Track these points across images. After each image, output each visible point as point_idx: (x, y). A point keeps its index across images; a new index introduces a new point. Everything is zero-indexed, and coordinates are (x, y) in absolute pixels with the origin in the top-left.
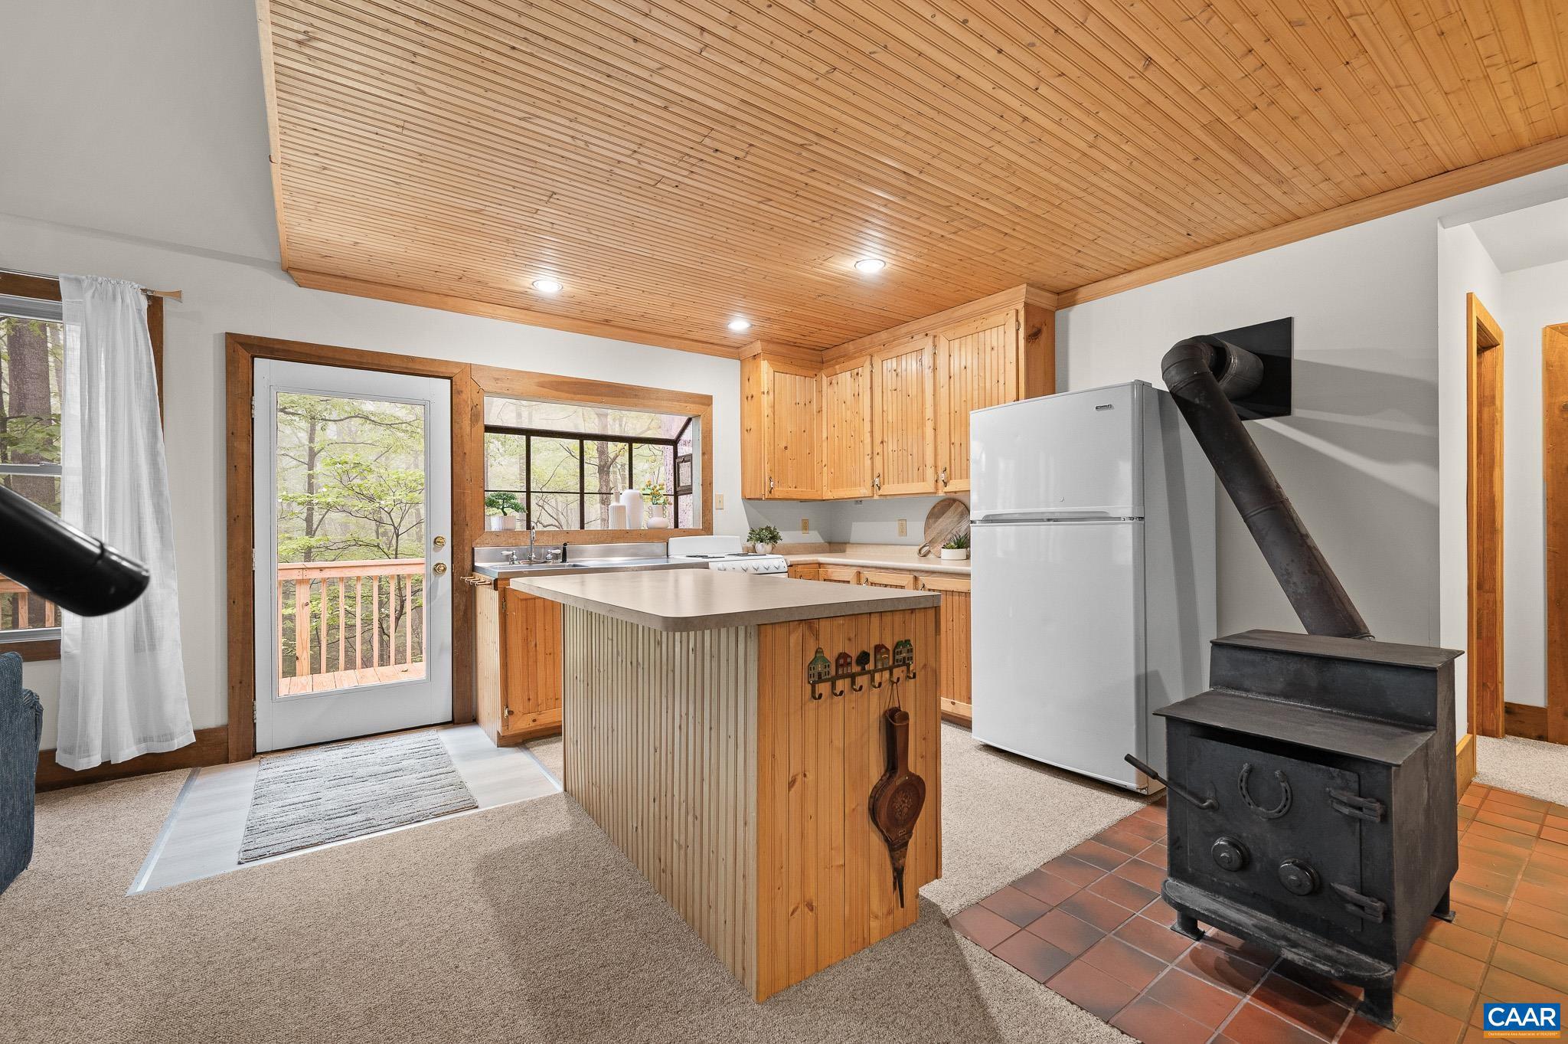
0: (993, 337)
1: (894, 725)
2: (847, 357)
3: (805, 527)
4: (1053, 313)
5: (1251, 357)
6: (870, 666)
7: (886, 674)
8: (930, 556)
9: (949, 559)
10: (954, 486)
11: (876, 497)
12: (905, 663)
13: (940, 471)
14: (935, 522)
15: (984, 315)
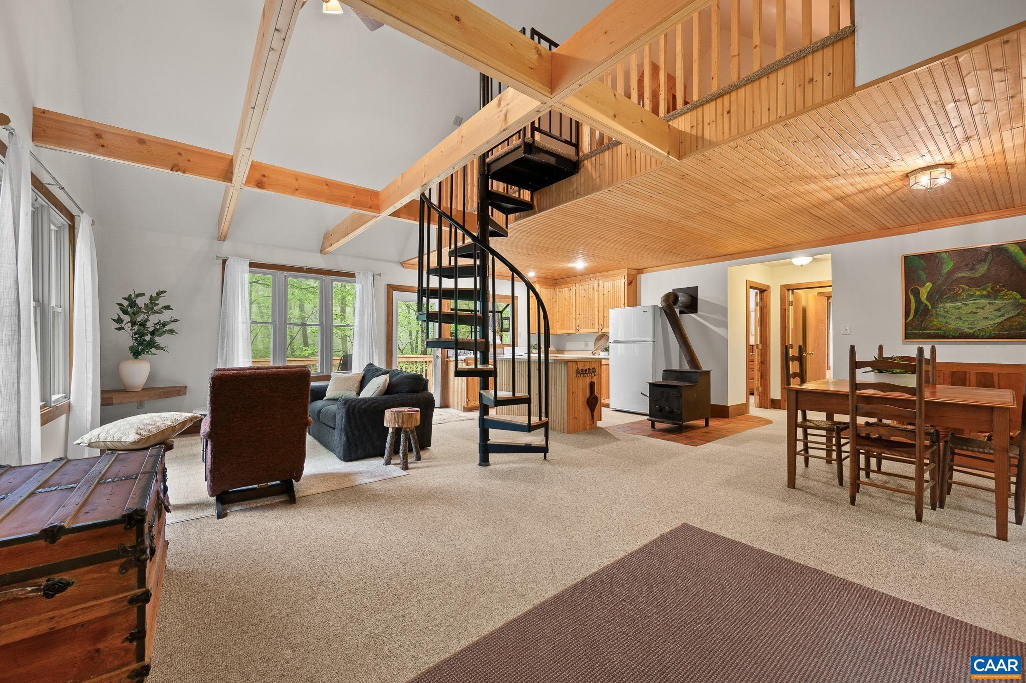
0: (617, 282)
1: (592, 385)
2: (567, 283)
4: (636, 275)
5: (687, 296)
6: (587, 372)
7: (590, 374)
8: (596, 353)
9: (603, 355)
10: (604, 330)
11: (577, 334)
12: (594, 372)
13: (600, 326)
14: (597, 343)
15: (614, 276)
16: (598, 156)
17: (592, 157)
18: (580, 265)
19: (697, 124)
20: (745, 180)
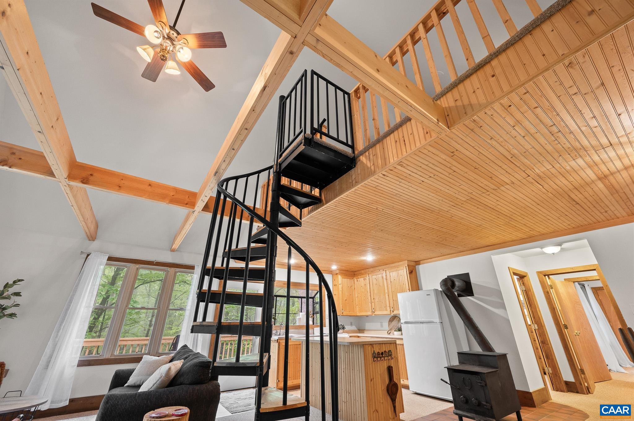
0: (401, 272)
1: (390, 370)
2: (362, 274)
3: (351, 325)
4: (415, 266)
5: (462, 282)
6: (384, 356)
7: (387, 357)
8: (391, 334)
9: (396, 335)
10: (395, 312)
11: (373, 315)
12: (391, 355)
13: (391, 308)
14: (391, 323)
15: (398, 267)
16: (371, 150)
17: (365, 152)
18: (369, 258)
19: (461, 97)
20: (513, 156)
